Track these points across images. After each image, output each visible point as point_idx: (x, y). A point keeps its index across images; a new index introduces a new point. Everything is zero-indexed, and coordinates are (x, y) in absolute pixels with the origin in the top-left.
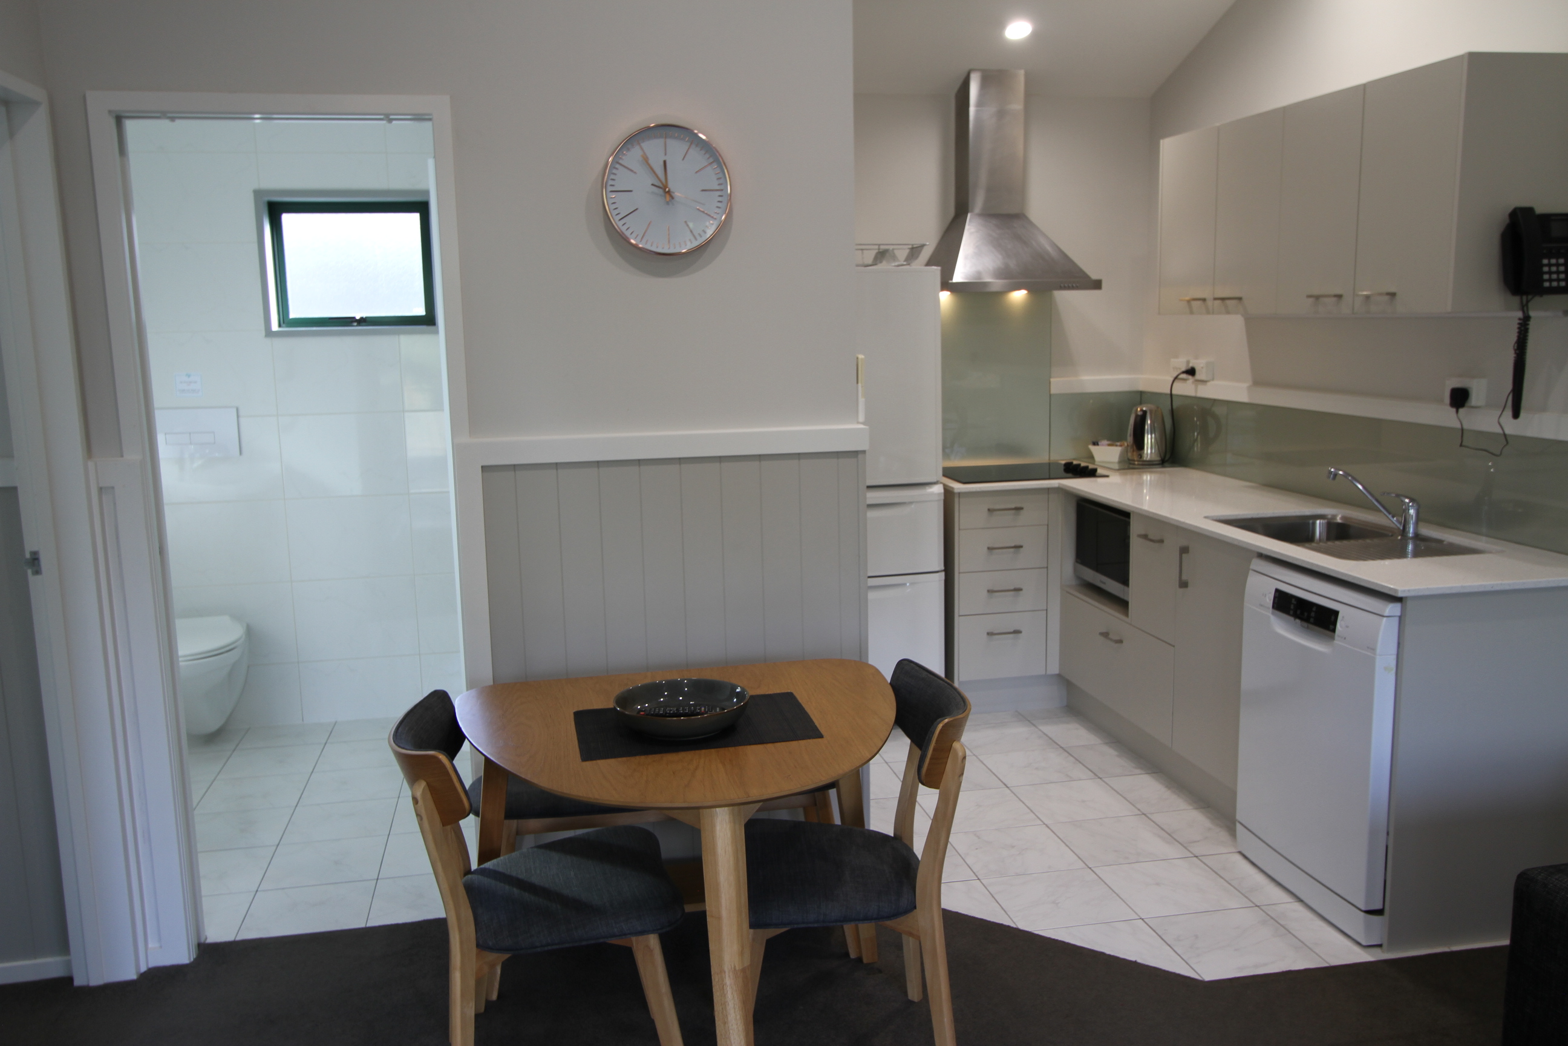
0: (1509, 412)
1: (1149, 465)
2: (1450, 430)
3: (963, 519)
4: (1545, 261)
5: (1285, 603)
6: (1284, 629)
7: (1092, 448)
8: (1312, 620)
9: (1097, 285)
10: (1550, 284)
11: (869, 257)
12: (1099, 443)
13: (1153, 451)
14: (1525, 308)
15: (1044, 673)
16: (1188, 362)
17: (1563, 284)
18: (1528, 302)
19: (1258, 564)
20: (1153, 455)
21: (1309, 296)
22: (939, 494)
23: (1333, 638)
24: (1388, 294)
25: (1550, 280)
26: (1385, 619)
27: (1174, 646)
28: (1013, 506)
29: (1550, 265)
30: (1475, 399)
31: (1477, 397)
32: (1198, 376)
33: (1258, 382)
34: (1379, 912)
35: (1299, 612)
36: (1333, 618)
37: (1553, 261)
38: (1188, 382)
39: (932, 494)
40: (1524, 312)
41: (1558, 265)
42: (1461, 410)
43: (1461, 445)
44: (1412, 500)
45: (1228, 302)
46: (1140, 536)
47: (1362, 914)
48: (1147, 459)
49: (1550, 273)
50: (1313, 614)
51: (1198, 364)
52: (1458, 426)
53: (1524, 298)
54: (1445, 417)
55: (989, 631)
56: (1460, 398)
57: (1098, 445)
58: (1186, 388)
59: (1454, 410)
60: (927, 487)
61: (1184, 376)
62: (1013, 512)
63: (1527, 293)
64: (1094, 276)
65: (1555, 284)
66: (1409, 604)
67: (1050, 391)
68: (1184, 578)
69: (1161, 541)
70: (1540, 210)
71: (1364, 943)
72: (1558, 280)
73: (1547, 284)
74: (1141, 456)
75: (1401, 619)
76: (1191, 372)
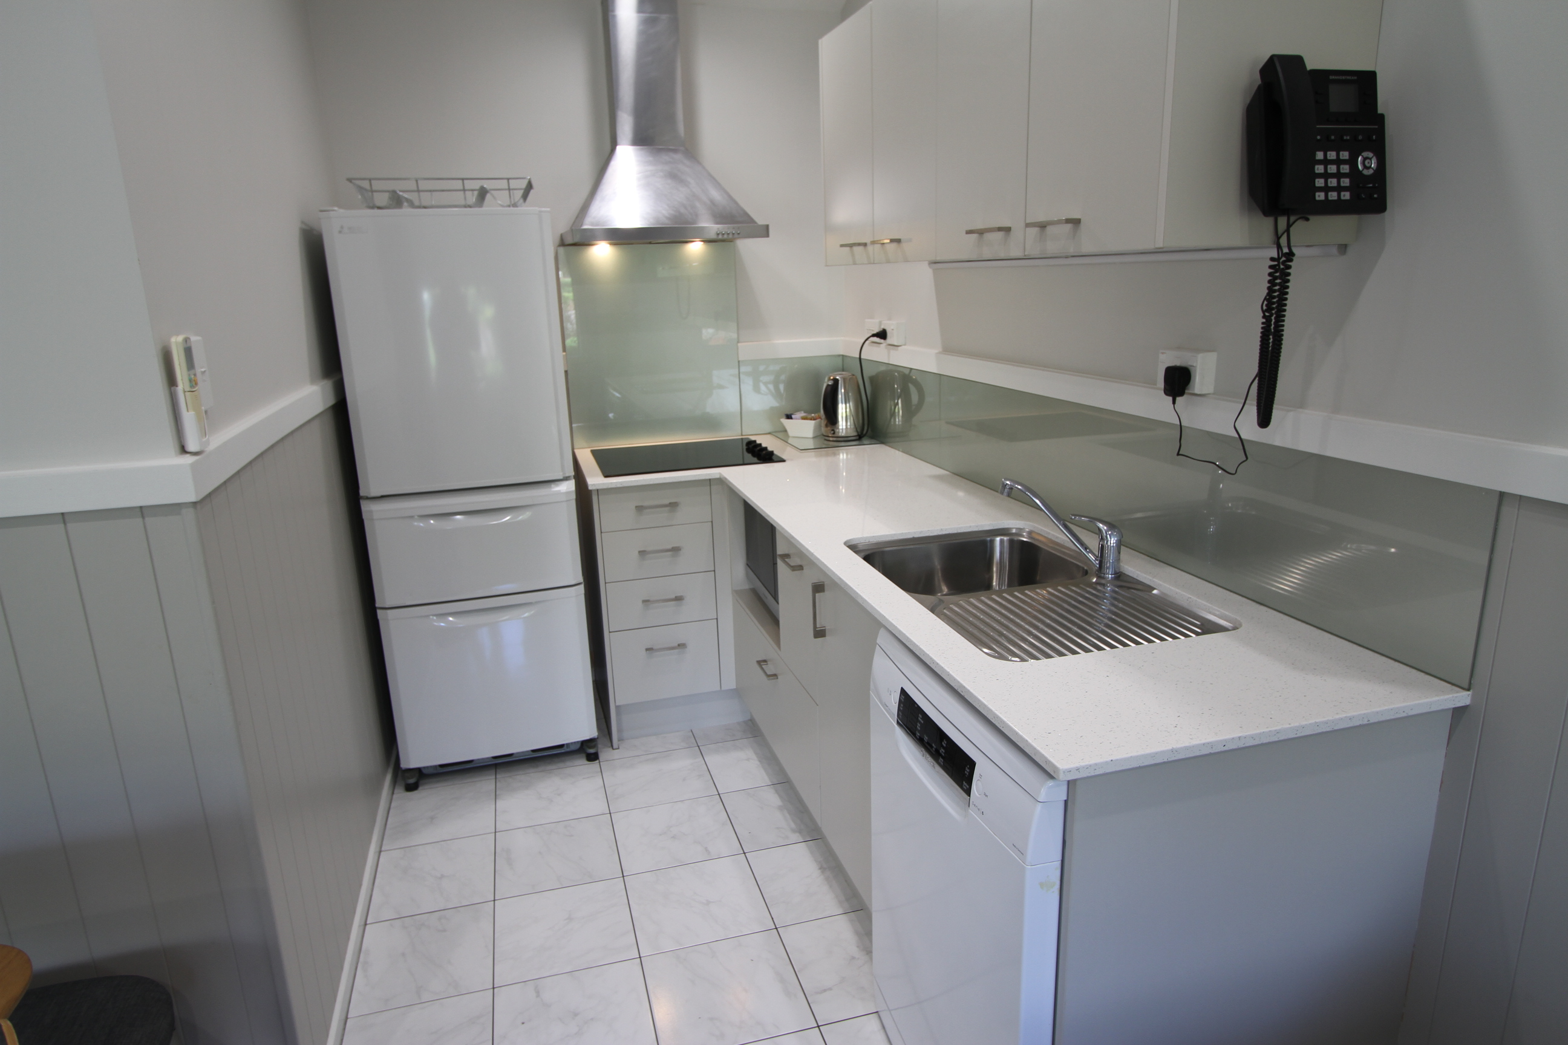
0: (1252, 411)
1: (846, 441)
2: (1162, 428)
3: (605, 519)
4: (1320, 155)
7: (786, 423)
9: (764, 231)
10: (1326, 196)
11: (472, 198)
12: (793, 416)
13: (849, 424)
14: (1283, 241)
15: (718, 688)
16: (880, 323)
17: (1346, 196)
18: (1289, 226)
20: (849, 431)
21: (969, 232)
22: (567, 493)
24: (1068, 221)
25: (1326, 189)
26: (1040, 805)
28: (667, 502)
29: (1326, 162)
30: (1200, 386)
31: (1202, 382)
32: (889, 340)
33: (949, 350)
37: (1332, 155)
38: (881, 345)
39: (559, 493)
40: (1279, 247)
41: (1338, 162)
42: (1179, 399)
43: (1178, 454)
44: (1111, 526)
45: (889, 247)
48: (843, 435)
49: (1326, 176)
51: (889, 326)
52: (1175, 422)
53: (1282, 222)
54: (1157, 408)
55: (647, 647)
56: (1178, 381)
57: (791, 418)
58: (877, 353)
59: (1170, 399)
60: (553, 485)
61: (876, 339)
62: (667, 509)
63: (1287, 212)
64: (760, 221)
65: (1333, 196)
67: (738, 357)
68: (819, 624)
69: (801, 568)
70: (1312, 63)
72: (1339, 189)
73: (1320, 196)
74: (836, 431)
75: (1067, 804)
76: (882, 335)
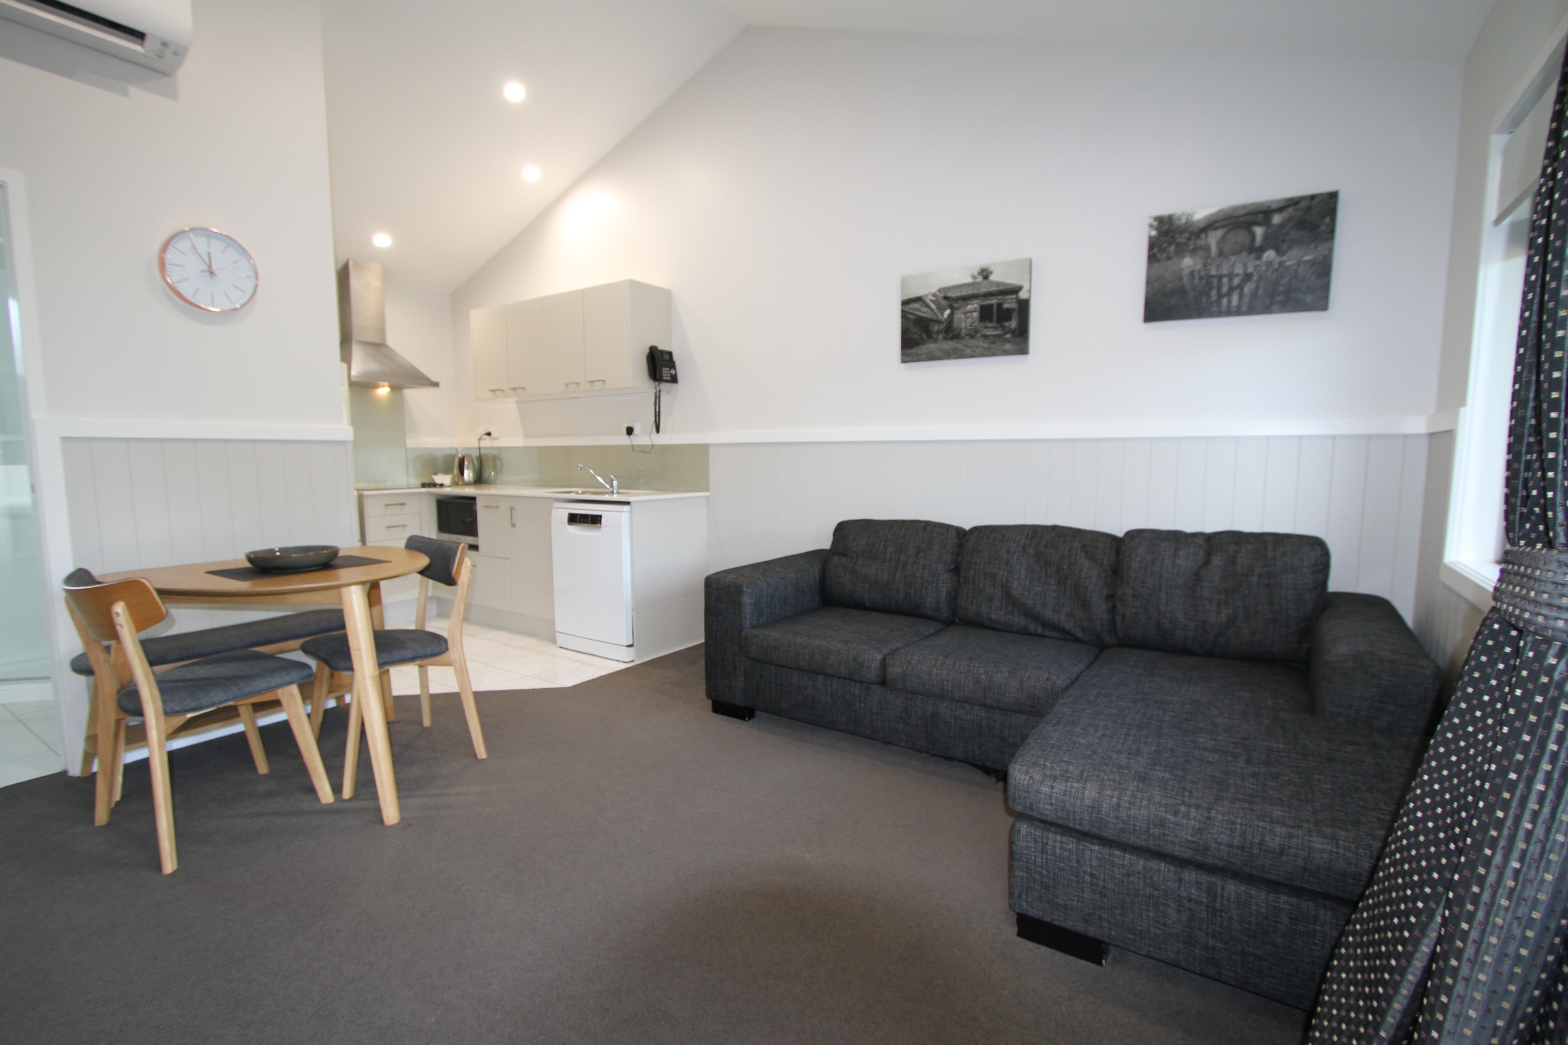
0: (655, 434)
1: (470, 484)
2: (627, 446)
3: (370, 509)
5: (574, 519)
6: (577, 530)
7: (434, 477)
8: (589, 522)
9: (436, 385)
13: (471, 477)
14: (657, 387)
16: (488, 429)
17: (669, 379)
18: (659, 385)
19: (556, 505)
21: (562, 385)
23: (600, 527)
24: (602, 380)
25: (665, 377)
26: (624, 513)
27: (509, 559)
28: (399, 502)
30: (636, 431)
31: (638, 429)
32: (492, 436)
33: (527, 435)
34: (631, 646)
35: (582, 520)
36: (599, 519)
37: (665, 370)
38: (487, 440)
40: (657, 390)
41: (667, 371)
42: (631, 436)
43: (632, 451)
44: (615, 477)
45: (518, 391)
46: (484, 507)
47: (626, 648)
48: (469, 481)
49: (665, 374)
50: (589, 519)
51: (493, 429)
52: (630, 444)
53: (657, 383)
54: (625, 440)
56: (630, 431)
57: (436, 475)
58: (487, 443)
59: (628, 436)
61: (485, 436)
62: (400, 505)
63: (659, 381)
64: (435, 380)
66: (633, 505)
67: (406, 447)
68: (514, 522)
69: (498, 507)
70: (659, 349)
71: (627, 661)
72: (668, 377)
74: (463, 479)
75: (631, 511)
76: (489, 434)
